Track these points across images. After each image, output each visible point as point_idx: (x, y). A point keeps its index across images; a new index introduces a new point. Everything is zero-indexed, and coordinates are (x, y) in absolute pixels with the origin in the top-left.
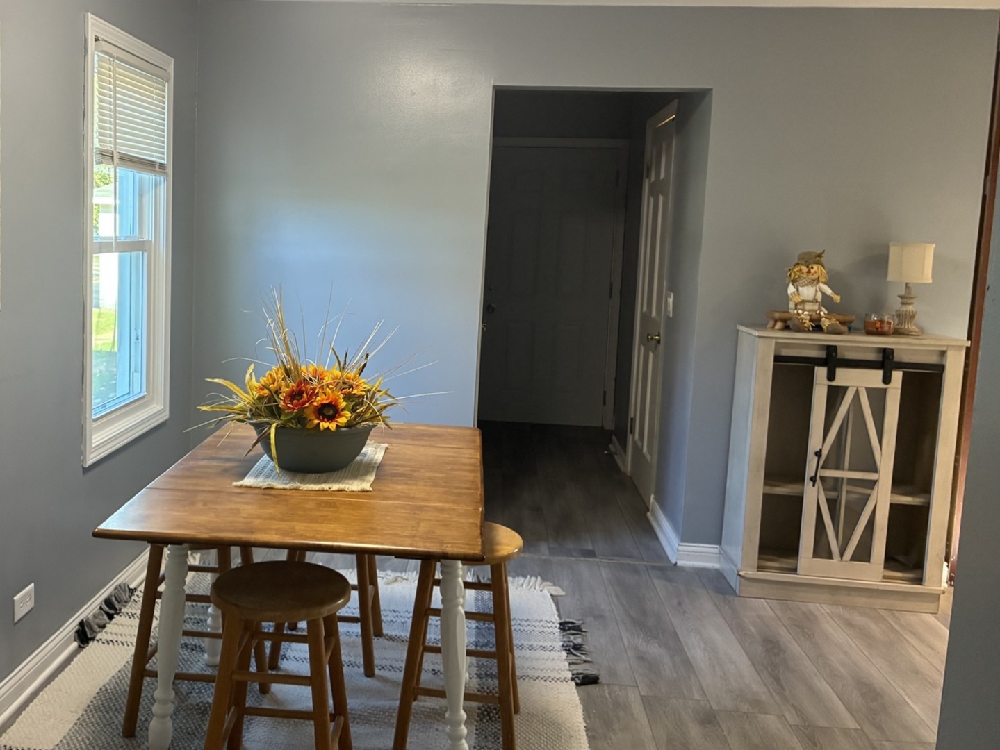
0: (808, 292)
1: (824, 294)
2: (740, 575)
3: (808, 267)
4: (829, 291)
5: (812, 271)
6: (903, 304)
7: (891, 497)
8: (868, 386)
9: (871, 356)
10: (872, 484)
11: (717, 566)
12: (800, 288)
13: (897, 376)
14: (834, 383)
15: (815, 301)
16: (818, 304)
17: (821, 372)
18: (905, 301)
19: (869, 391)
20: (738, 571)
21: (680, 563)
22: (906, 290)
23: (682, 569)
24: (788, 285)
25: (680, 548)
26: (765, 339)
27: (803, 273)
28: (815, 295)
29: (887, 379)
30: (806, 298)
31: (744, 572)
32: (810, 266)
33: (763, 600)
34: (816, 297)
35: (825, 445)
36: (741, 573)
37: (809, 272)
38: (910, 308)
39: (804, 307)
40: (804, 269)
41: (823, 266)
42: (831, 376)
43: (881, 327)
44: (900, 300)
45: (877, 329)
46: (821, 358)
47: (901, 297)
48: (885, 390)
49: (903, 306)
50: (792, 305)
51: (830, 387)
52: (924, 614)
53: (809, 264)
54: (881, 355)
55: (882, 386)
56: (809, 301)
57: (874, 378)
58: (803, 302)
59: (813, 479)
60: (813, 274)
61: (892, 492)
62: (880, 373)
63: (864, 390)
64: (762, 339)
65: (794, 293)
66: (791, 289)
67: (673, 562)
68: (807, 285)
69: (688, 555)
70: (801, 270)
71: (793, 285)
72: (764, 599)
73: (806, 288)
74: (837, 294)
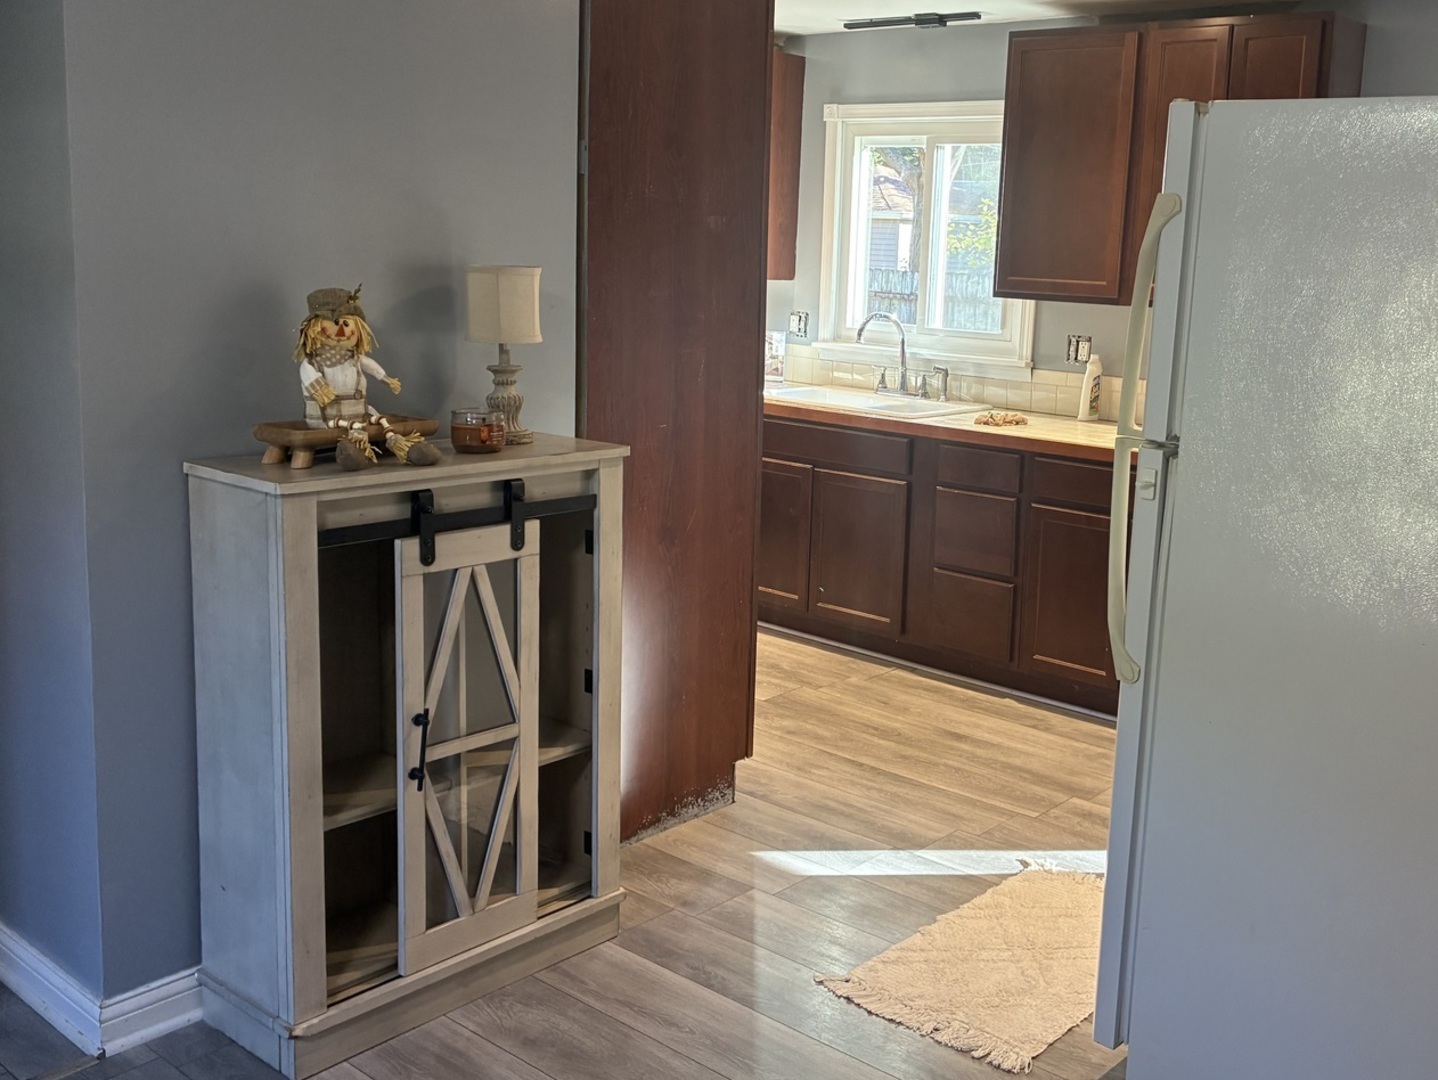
0: (344, 377)
1: (370, 378)
2: (296, 1038)
3: (337, 323)
4: (380, 373)
5: (347, 331)
6: (498, 384)
7: (540, 754)
8: (488, 561)
9: (484, 499)
10: (509, 744)
11: (195, 1015)
12: (327, 370)
13: (533, 528)
14: (433, 569)
15: (357, 395)
16: (363, 400)
17: (407, 550)
18: (503, 378)
19: (490, 567)
20: (291, 1031)
21: (111, 1049)
22: (500, 358)
23: (121, 1062)
24: (300, 364)
25: (108, 1013)
26: (297, 499)
27: (329, 337)
28: (358, 383)
29: (517, 542)
30: (340, 391)
31: (305, 1025)
32: (341, 321)
33: (345, 1064)
34: (360, 388)
35: (429, 698)
36: (298, 1032)
37: (341, 333)
38: (513, 391)
39: (340, 411)
40: (332, 328)
41: (363, 318)
42: (427, 556)
43: (490, 438)
44: (492, 376)
45: (484, 442)
46: (405, 520)
47: (495, 372)
48: (516, 560)
49: (500, 388)
50: (312, 409)
51: (426, 576)
52: (601, 946)
53: (340, 316)
54: (501, 495)
55: (510, 554)
56: (348, 398)
57: (494, 542)
58: (338, 399)
59: (416, 774)
60: (349, 338)
61: (540, 746)
62: (504, 531)
63: (484, 567)
64: (289, 500)
65: (317, 381)
66: (308, 374)
67: (96, 1053)
68: (339, 362)
69: (126, 1020)
70: (323, 330)
71: (311, 363)
72: (345, 1060)
73: (339, 367)
74: (394, 378)
